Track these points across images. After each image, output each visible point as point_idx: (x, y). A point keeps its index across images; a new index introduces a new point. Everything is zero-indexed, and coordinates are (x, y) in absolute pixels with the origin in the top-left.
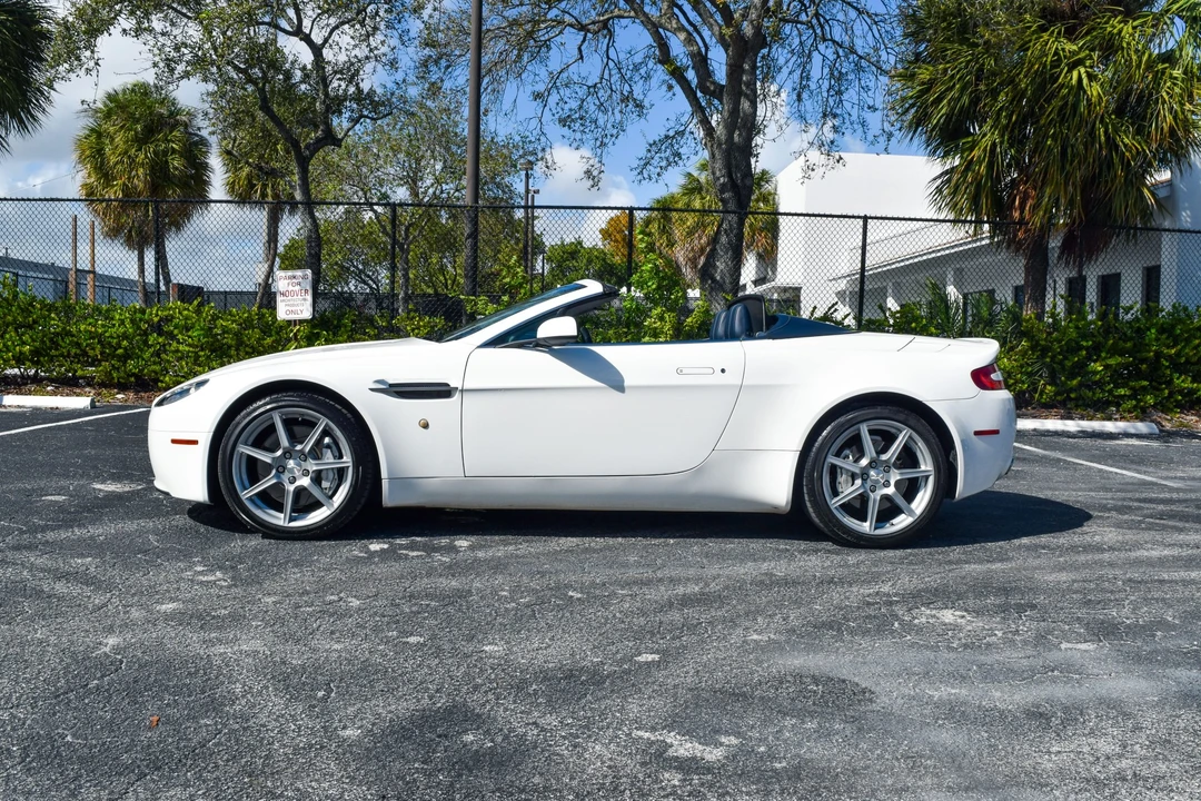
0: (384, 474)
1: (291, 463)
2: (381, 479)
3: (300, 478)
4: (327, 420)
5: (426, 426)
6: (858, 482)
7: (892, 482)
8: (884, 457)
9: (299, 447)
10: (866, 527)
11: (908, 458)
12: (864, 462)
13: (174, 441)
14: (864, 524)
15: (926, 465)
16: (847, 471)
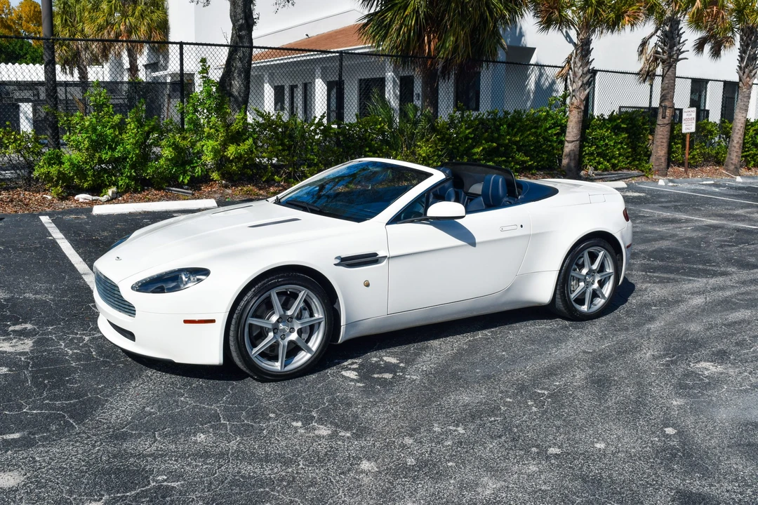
0: (343, 322)
1: (281, 326)
2: (340, 326)
3: (288, 335)
4: (308, 291)
5: (367, 285)
6: (582, 284)
7: (596, 281)
8: (595, 267)
9: (289, 313)
10: (584, 308)
11: (602, 268)
12: (584, 271)
13: (186, 322)
14: (583, 307)
15: (610, 269)
16: (576, 278)
